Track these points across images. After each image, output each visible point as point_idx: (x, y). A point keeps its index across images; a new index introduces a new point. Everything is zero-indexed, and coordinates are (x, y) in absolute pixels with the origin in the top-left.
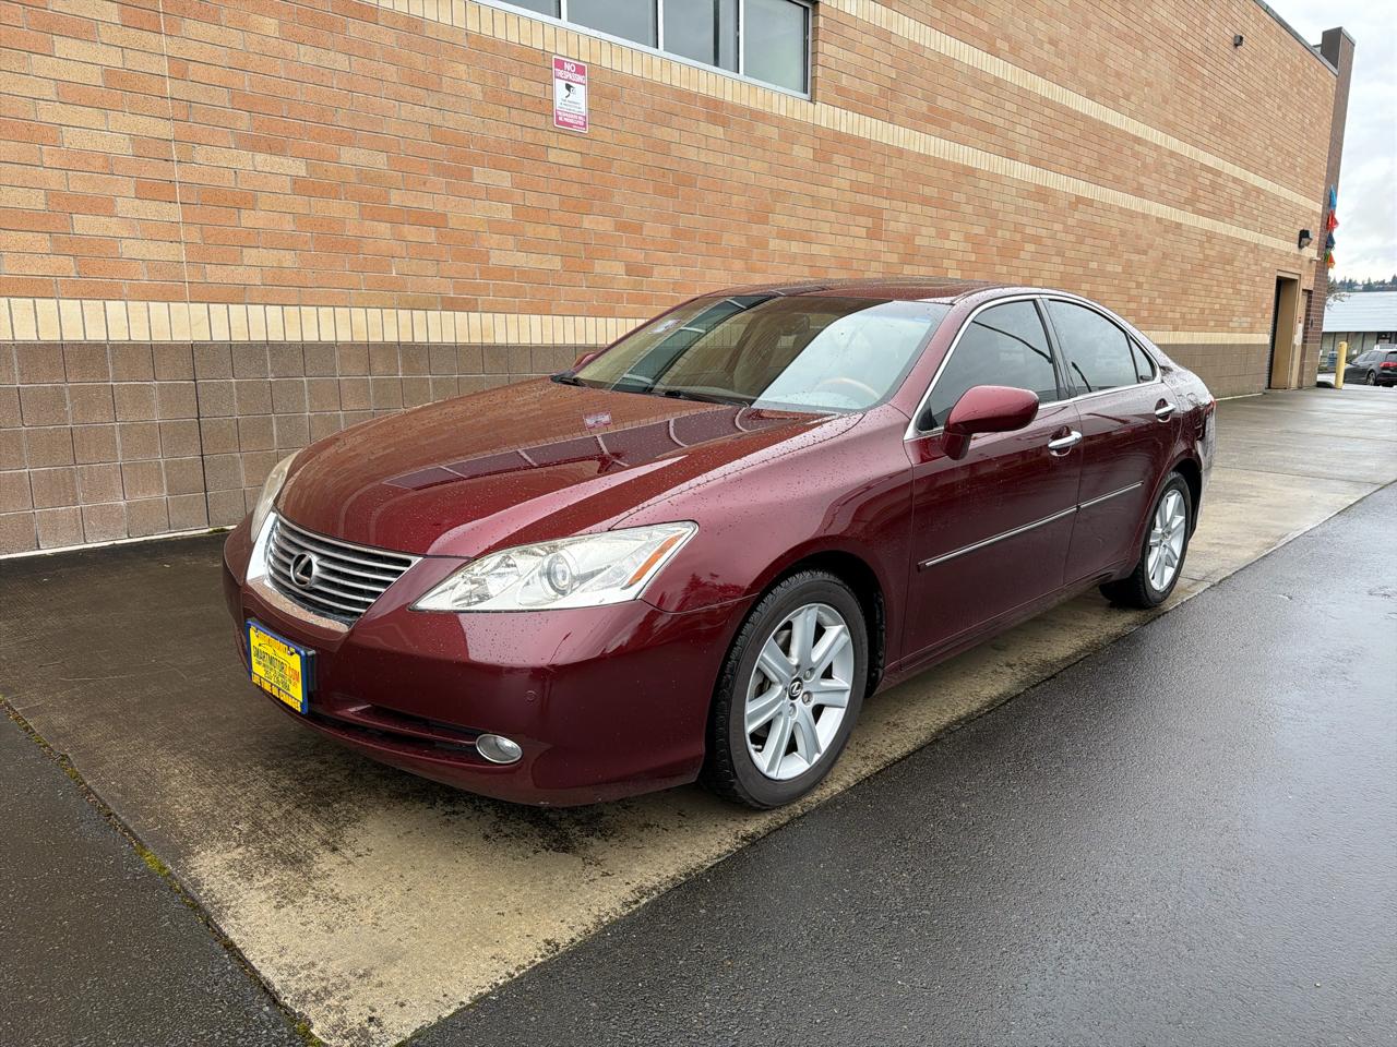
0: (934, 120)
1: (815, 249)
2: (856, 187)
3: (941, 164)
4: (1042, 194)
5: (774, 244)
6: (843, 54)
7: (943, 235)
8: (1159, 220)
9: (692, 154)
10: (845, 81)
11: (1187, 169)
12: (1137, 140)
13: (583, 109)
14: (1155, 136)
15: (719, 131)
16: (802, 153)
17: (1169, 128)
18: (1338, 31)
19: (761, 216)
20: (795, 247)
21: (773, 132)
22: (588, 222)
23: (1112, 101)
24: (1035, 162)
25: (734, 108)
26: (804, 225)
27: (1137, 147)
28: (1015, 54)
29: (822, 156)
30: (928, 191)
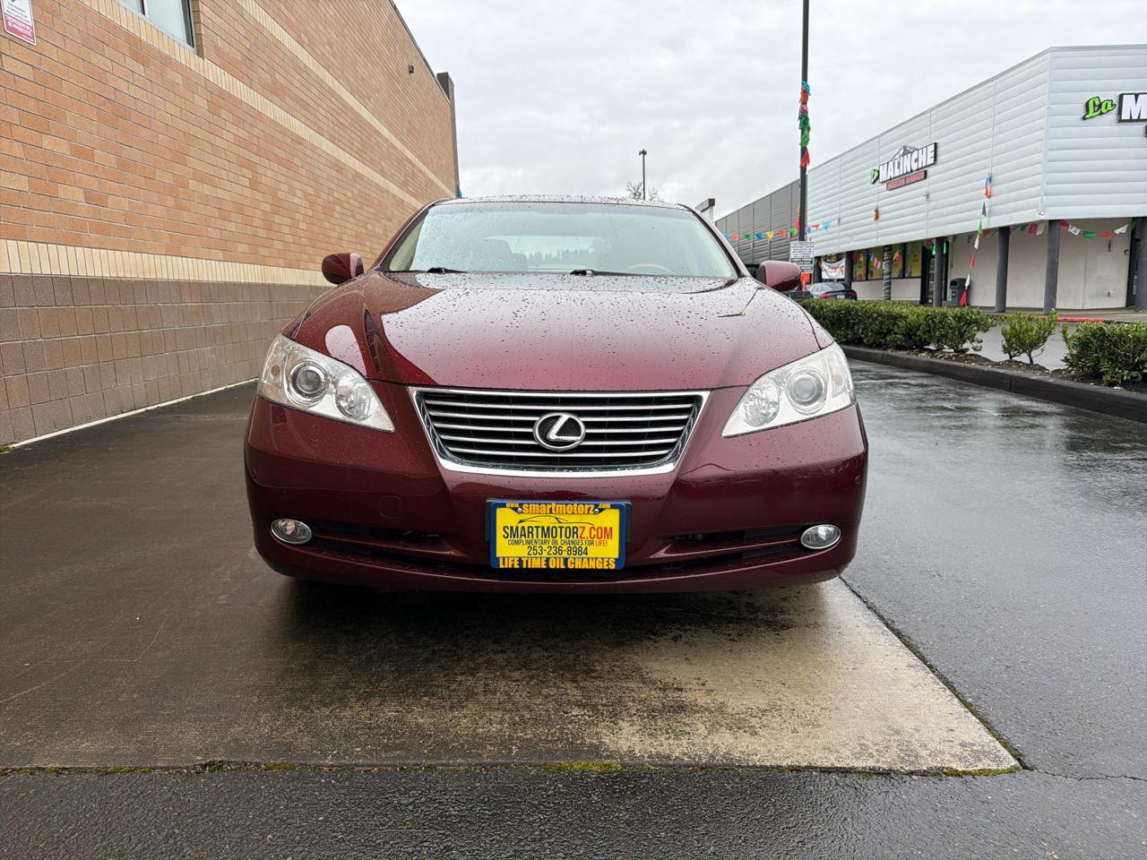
0: (274, 91)
1: (221, 193)
2: (239, 142)
3: (285, 131)
4: (338, 166)
5: (193, 184)
6: (215, 18)
7: (292, 192)
8: (394, 196)
9: (123, 86)
10: (220, 43)
11: (402, 160)
12: (377, 132)
13: (29, 19)
14: (385, 132)
15: (139, 68)
16: (201, 103)
17: (389, 126)
18: (447, 73)
19: (180, 157)
20: (207, 190)
21: (179, 79)
22: (47, 142)
23: (363, 98)
24: (332, 140)
25: (150, 47)
26: (210, 170)
27: (378, 138)
28: (311, 47)
29: (214, 109)
30: (281, 153)
